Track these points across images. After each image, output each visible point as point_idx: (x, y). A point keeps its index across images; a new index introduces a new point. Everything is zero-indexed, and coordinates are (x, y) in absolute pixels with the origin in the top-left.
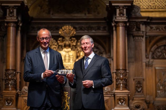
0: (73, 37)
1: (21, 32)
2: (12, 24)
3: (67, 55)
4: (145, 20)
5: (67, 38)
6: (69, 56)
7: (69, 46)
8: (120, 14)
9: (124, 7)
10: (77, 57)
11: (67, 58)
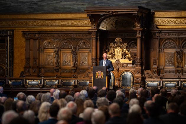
0: (121, 42)
1: (99, 40)
2: (94, 39)
3: (119, 50)
4: (158, 31)
5: (118, 43)
6: (119, 51)
7: (120, 46)
8: (138, 34)
9: (139, 31)
10: (123, 51)
11: (119, 52)
